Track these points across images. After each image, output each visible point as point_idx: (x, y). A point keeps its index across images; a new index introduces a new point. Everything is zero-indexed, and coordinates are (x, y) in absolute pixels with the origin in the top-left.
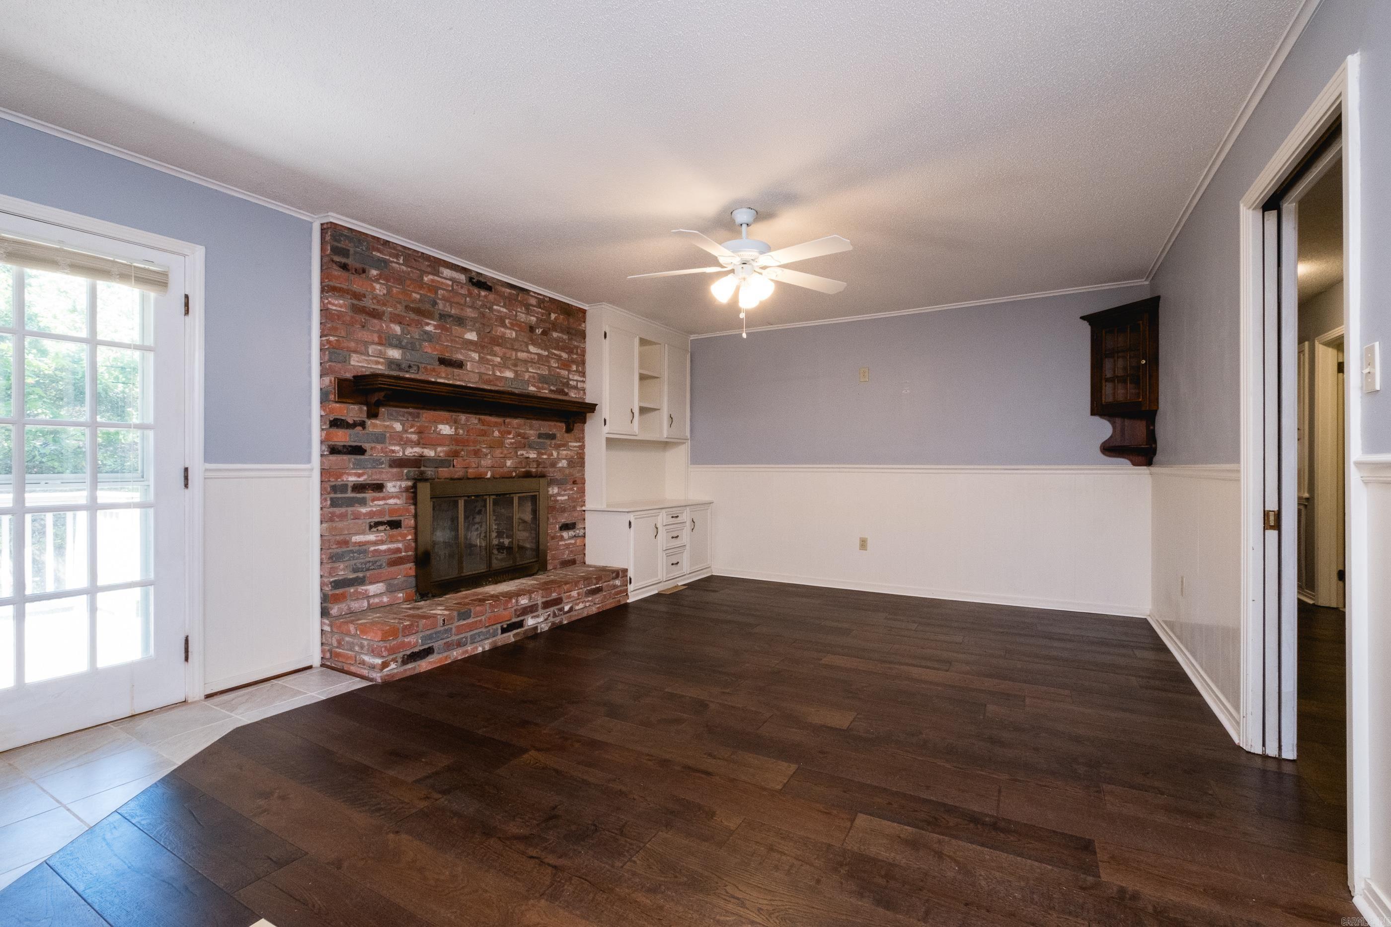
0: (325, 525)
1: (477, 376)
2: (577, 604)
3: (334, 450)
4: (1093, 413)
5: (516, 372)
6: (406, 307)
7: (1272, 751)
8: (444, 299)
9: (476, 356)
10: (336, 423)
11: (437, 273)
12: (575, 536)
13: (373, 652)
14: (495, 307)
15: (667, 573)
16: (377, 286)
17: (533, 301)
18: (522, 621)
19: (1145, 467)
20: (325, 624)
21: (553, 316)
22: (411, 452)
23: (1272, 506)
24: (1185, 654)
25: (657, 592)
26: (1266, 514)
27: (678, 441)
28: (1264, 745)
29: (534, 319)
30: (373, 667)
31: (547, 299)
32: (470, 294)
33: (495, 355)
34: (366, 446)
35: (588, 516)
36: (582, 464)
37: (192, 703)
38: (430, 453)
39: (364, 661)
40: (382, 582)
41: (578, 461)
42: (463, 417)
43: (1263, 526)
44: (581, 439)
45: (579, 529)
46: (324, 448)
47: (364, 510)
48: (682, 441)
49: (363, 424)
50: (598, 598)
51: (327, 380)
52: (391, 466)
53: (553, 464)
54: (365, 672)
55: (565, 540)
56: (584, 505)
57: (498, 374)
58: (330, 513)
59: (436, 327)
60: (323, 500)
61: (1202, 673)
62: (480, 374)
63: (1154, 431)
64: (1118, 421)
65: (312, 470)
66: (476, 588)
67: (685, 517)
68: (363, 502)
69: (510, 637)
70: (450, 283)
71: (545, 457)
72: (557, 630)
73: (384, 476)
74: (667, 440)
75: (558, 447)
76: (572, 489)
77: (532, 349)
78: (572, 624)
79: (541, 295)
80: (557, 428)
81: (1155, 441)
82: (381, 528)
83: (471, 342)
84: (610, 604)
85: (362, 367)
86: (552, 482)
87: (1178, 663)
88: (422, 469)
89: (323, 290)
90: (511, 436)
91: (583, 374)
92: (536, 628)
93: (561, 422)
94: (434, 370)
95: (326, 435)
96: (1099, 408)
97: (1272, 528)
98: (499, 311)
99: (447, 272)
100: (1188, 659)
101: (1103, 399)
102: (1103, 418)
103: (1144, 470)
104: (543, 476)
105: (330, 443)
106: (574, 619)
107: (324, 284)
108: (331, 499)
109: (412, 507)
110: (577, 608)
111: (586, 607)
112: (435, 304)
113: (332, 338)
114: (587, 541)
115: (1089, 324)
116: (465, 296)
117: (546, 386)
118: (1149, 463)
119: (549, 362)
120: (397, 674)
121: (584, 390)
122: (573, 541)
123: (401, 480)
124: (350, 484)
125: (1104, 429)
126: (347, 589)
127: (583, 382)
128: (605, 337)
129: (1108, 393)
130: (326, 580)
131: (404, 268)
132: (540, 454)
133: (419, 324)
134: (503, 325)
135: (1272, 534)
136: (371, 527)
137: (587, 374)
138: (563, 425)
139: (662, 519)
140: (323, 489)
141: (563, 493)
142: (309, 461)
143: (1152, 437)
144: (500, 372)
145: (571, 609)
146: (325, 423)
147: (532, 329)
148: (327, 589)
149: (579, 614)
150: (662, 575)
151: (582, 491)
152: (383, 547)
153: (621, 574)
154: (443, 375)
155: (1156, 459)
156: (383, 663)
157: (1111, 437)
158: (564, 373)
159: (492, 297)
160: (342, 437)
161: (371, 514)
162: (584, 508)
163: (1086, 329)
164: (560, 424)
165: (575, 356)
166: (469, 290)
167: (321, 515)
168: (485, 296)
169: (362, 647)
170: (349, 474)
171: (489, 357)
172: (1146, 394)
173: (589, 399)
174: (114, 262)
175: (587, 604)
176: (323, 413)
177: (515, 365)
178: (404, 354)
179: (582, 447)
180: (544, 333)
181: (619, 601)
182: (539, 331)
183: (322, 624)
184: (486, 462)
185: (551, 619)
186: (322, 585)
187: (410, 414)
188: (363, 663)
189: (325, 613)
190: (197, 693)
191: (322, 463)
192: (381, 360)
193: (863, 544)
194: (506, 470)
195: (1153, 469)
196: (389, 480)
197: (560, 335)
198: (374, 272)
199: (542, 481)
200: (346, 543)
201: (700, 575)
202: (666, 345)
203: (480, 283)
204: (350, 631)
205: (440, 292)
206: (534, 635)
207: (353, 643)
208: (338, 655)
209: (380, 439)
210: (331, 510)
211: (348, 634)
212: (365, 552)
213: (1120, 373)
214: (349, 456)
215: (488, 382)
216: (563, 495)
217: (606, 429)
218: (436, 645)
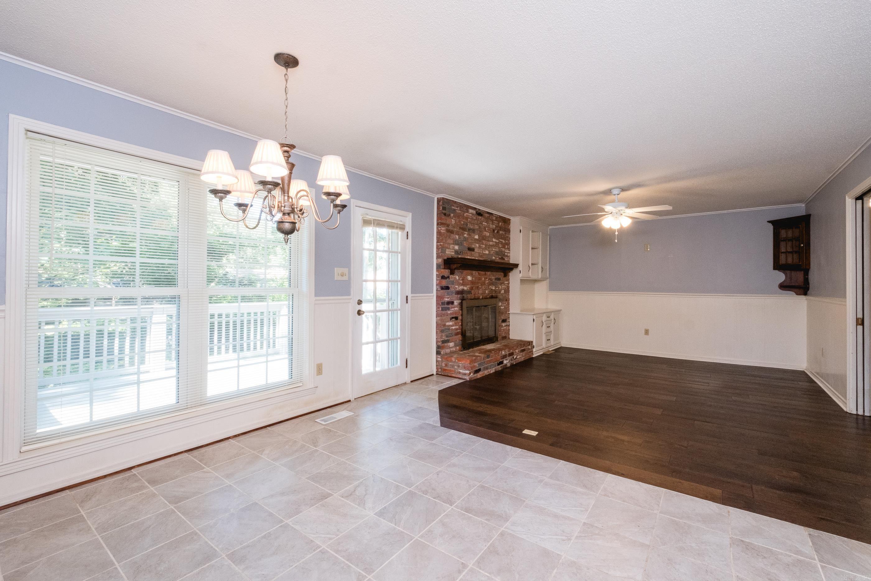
0: (438, 318)
1: (478, 254)
2: (518, 356)
3: (442, 288)
4: (775, 268)
5: (489, 251)
6: (460, 227)
7: (860, 412)
8: (470, 222)
9: (477, 245)
10: (443, 277)
11: (468, 212)
12: (506, 325)
13: (465, 368)
14: (483, 223)
15: (546, 345)
16: (453, 220)
17: (494, 218)
18: (503, 361)
19: (804, 296)
20: (438, 357)
21: (500, 224)
22: (461, 288)
23: (860, 316)
24: (824, 383)
25: (542, 353)
26: (857, 319)
27: (544, 279)
28: (857, 410)
29: (494, 226)
30: (465, 374)
31: (498, 216)
32: (476, 219)
33: (483, 244)
34: (450, 286)
35: (511, 316)
36: (509, 292)
37: (408, 383)
38: (465, 288)
39: (460, 372)
40: (452, 342)
41: (507, 291)
42: (474, 272)
43: (856, 324)
44: (508, 280)
45: (508, 322)
46: (438, 287)
47: (449, 312)
48: (545, 279)
49: (449, 277)
50: (524, 353)
51: (440, 260)
52: (455, 294)
53: (500, 292)
54: (460, 376)
55: (503, 327)
56: (509, 311)
57: (484, 252)
58: (441, 313)
59: (467, 235)
60: (438, 308)
61: (832, 389)
62: (479, 253)
63: (808, 278)
64: (788, 272)
65: (433, 296)
66: (478, 346)
67: (552, 317)
68: (448, 309)
69: (499, 368)
70: (471, 215)
71: (497, 289)
72: (512, 365)
73: (454, 298)
74: (541, 279)
75: (501, 284)
76: (505, 303)
77: (494, 240)
78: (517, 364)
79: (496, 215)
80: (500, 275)
81: (808, 284)
82: (453, 319)
83: (476, 239)
84: (527, 357)
85: (449, 254)
86: (500, 300)
87: (820, 387)
88: (463, 295)
89: (438, 224)
90: (487, 280)
91: (509, 249)
92: (506, 365)
93: (502, 272)
94: (466, 253)
95: (439, 282)
96: (777, 266)
97: (860, 325)
98: (484, 225)
99: (471, 211)
100: (825, 385)
101: (780, 262)
102: (781, 272)
103: (803, 298)
104: (496, 297)
105: (441, 285)
106: (517, 362)
107: (438, 222)
108: (442, 308)
109: (461, 311)
110: (518, 357)
111: (520, 357)
112: (467, 225)
113: (442, 243)
114: (511, 328)
115: (772, 225)
116: (475, 220)
117: (498, 256)
118: (805, 294)
119: (499, 245)
120: (473, 377)
121: (509, 256)
122: (506, 328)
123: (458, 300)
124: (446, 302)
125: (781, 277)
126: (445, 344)
127: (509, 253)
128: (520, 232)
129: (783, 259)
130: (439, 340)
131: (459, 211)
132: (496, 287)
133: (463, 234)
134: (485, 231)
135: (860, 328)
136: (451, 319)
137: (511, 249)
138: (502, 274)
139: (544, 318)
140: (437, 304)
141: (503, 305)
142: (432, 293)
143: (806, 282)
144: (485, 252)
145: (516, 357)
146: (439, 277)
147: (494, 231)
148: (440, 344)
149: (519, 360)
150: (544, 345)
151: (508, 304)
152: (454, 328)
153: (530, 343)
154: (469, 255)
155: (808, 292)
156: (470, 372)
157: (784, 280)
158: (503, 249)
159: (483, 219)
160: (444, 283)
161: (451, 314)
162: (509, 312)
163: (771, 227)
164: (501, 273)
165: (507, 241)
166: (476, 217)
167: (436, 314)
168: (481, 219)
169: (459, 366)
170: (446, 298)
171: (481, 245)
172: (804, 261)
173: (512, 261)
174: (385, 221)
175: (521, 356)
176: (437, 273)
177: (489, 248)
178: (459, 247)
179: (509, 284)
180: (498, 232)
181: (530, 356)
182: (496, 231)
183: (437, 358)
184: (480, 292)
185: (510, 362)
186: (437, 342)
187: (460, 272)
188: (460, 373)
189: (438, 353)
190: (408, 380)
191: (437, 293)
192: (453, 251)
193: (647, 332)
194: (486, 295)
195: (807, 297)
196: (455, 300)
197: (502, 232)
198: (452, 215)
199: (497, 300)
200: (445, 325)
201: (556, 346)
202: (541, 233)
203: (479, 213)
204: (452, 360)
205: (469, 219)
206: (505, 367)
207: (454, 365)
208: (445, 370)
209: (453, 283)
210: (441, 312)
211: (451, 361)
212: (449, 329)
213: (789, 249)
214: (446, 290)
215: (481, 256)
216: (502, 306)
217: (521, 275)
218: (482, 368)
